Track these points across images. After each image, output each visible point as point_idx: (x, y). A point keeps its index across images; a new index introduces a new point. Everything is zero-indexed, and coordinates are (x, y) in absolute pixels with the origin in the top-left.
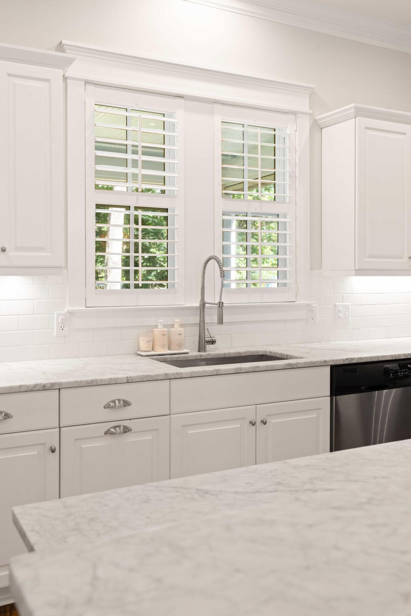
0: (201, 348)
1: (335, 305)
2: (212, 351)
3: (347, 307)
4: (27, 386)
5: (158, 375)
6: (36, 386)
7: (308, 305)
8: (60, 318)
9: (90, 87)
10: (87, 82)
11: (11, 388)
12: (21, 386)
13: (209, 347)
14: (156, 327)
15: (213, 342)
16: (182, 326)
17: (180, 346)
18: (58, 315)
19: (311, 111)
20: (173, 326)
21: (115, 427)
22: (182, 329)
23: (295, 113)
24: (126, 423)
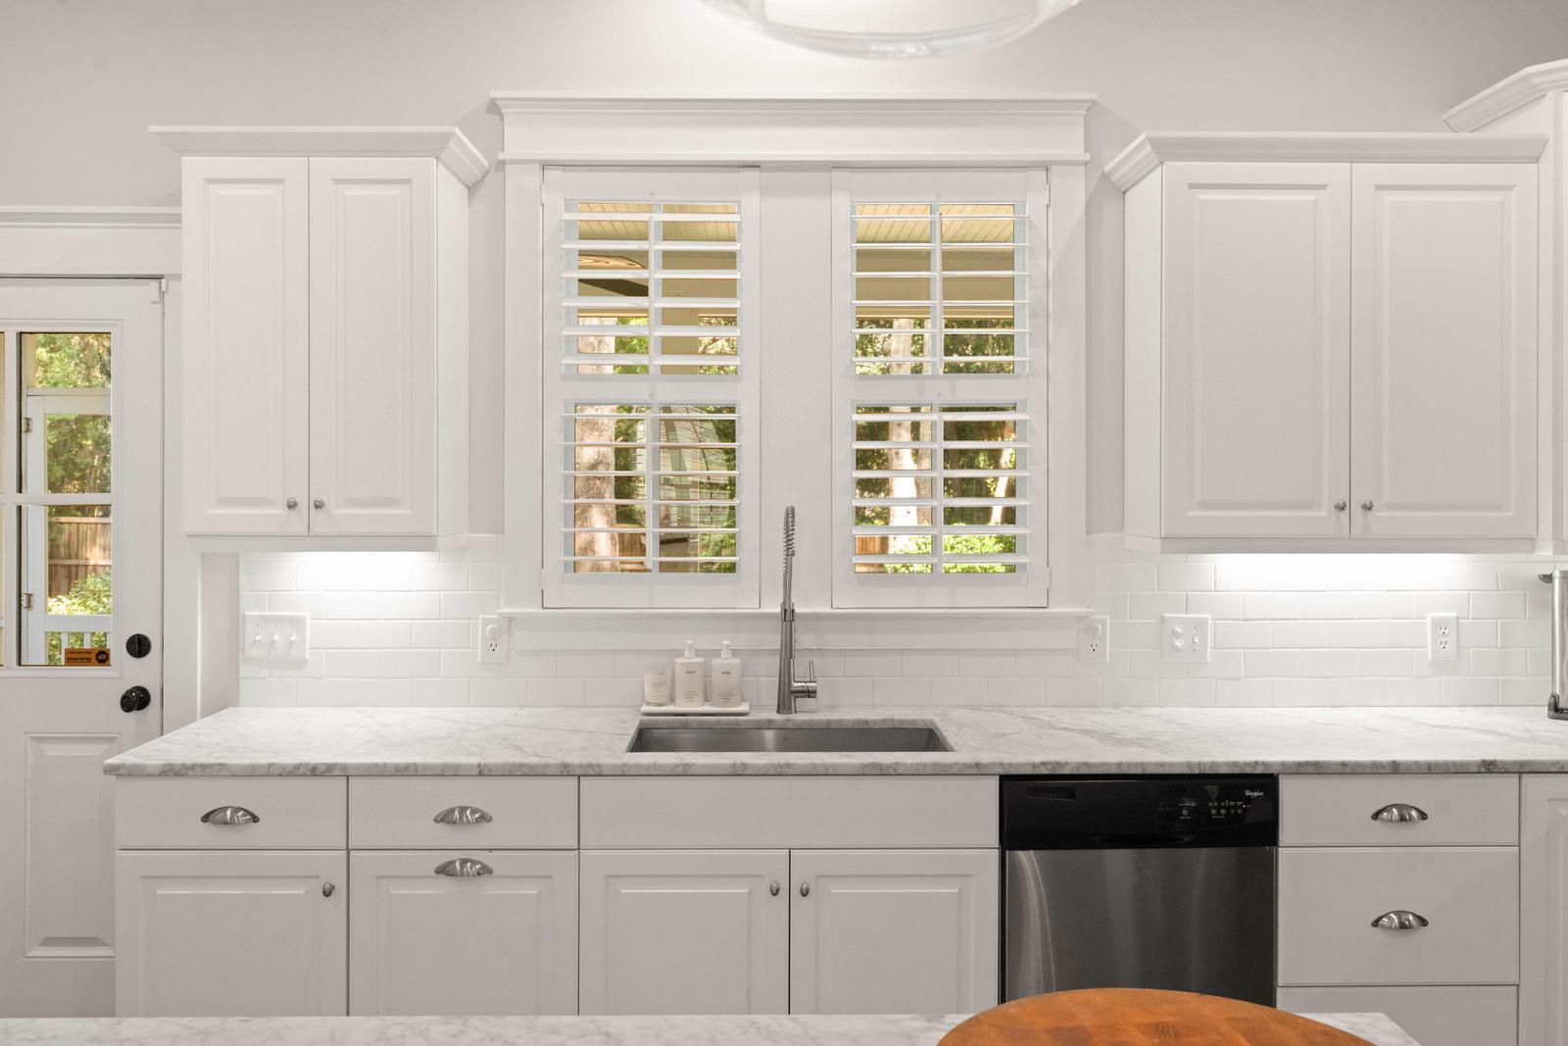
0: (783, 706)
1: (1163, 619)
2: (806, 713)
3: (1199, 626)
4: (283, 767)
5: (547, 766)
6: (297, 767)
7: (1079, 618)
8: (489, 627)
9: (552, 174)
10: (545, 165)
11: (253, 766)
12: (270, 765)
13: (802, 703)
14: (680, 653)
15: (810, 693)
16: (735, 653)
17: (726, 698)
18: (486, 622)
19: (1087, 157)
20: (717, 653)
21: (464, 862)
22: (737, 661)
23: (1046, 166)
24: (482, 857)
